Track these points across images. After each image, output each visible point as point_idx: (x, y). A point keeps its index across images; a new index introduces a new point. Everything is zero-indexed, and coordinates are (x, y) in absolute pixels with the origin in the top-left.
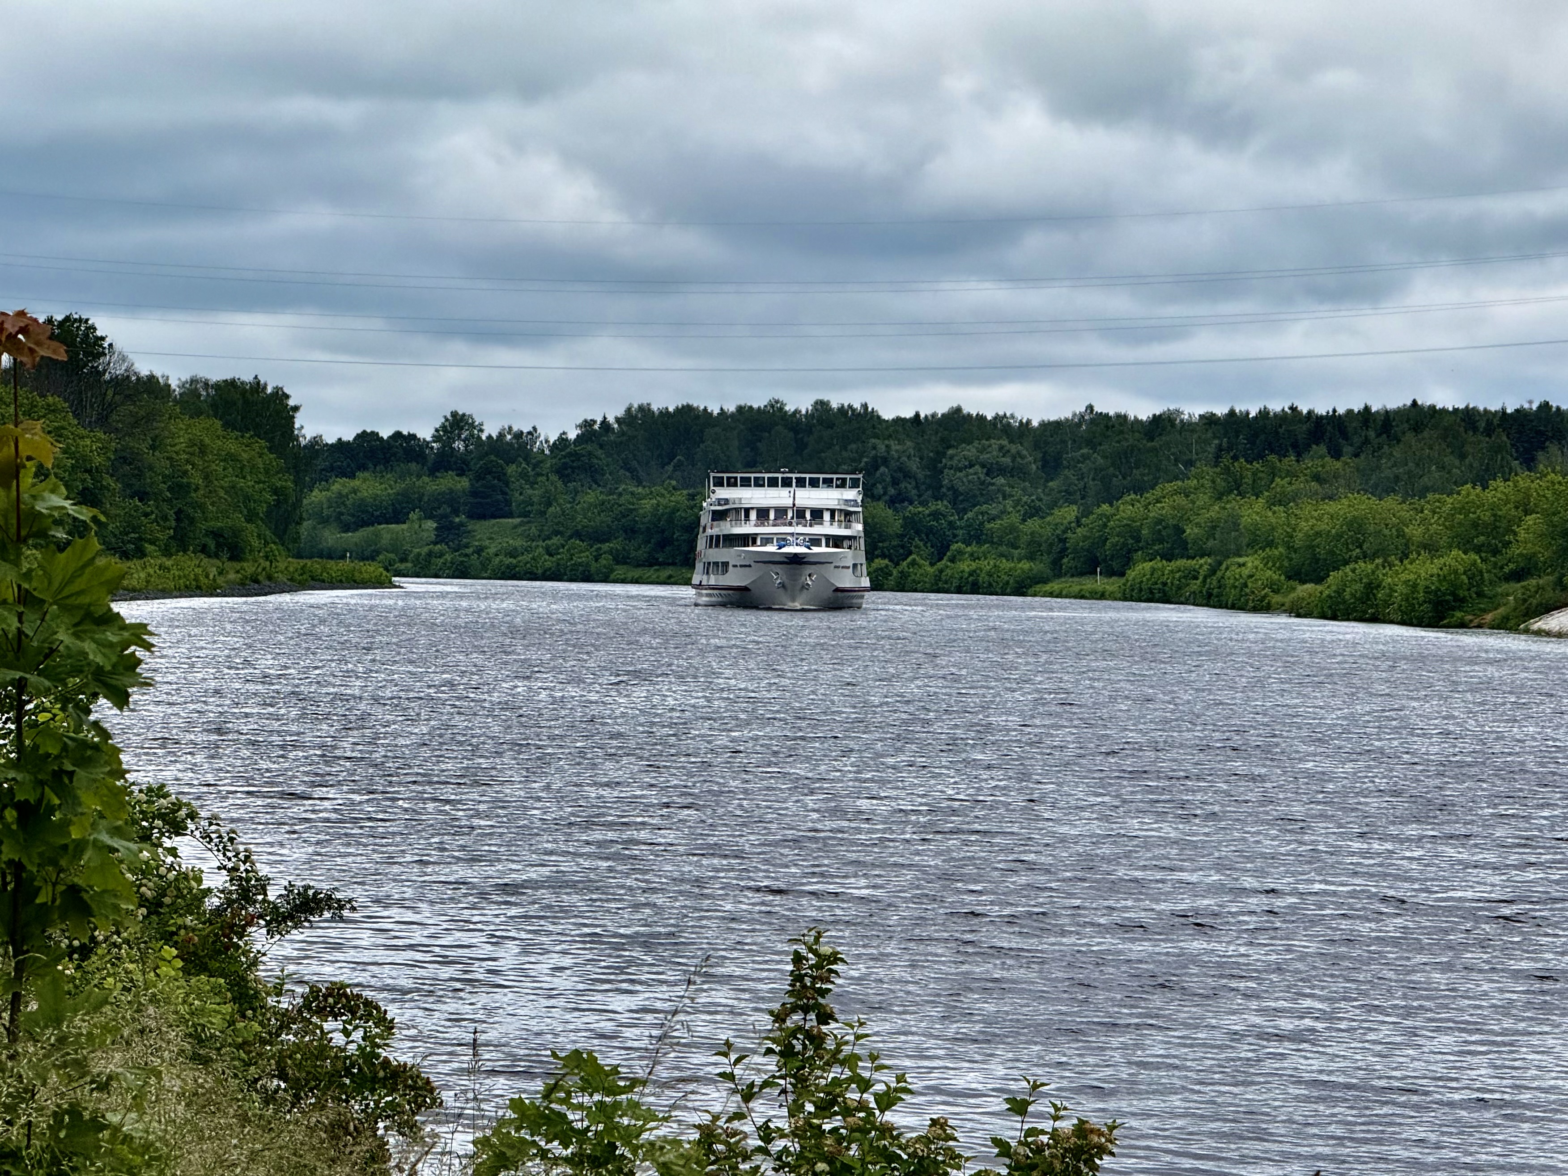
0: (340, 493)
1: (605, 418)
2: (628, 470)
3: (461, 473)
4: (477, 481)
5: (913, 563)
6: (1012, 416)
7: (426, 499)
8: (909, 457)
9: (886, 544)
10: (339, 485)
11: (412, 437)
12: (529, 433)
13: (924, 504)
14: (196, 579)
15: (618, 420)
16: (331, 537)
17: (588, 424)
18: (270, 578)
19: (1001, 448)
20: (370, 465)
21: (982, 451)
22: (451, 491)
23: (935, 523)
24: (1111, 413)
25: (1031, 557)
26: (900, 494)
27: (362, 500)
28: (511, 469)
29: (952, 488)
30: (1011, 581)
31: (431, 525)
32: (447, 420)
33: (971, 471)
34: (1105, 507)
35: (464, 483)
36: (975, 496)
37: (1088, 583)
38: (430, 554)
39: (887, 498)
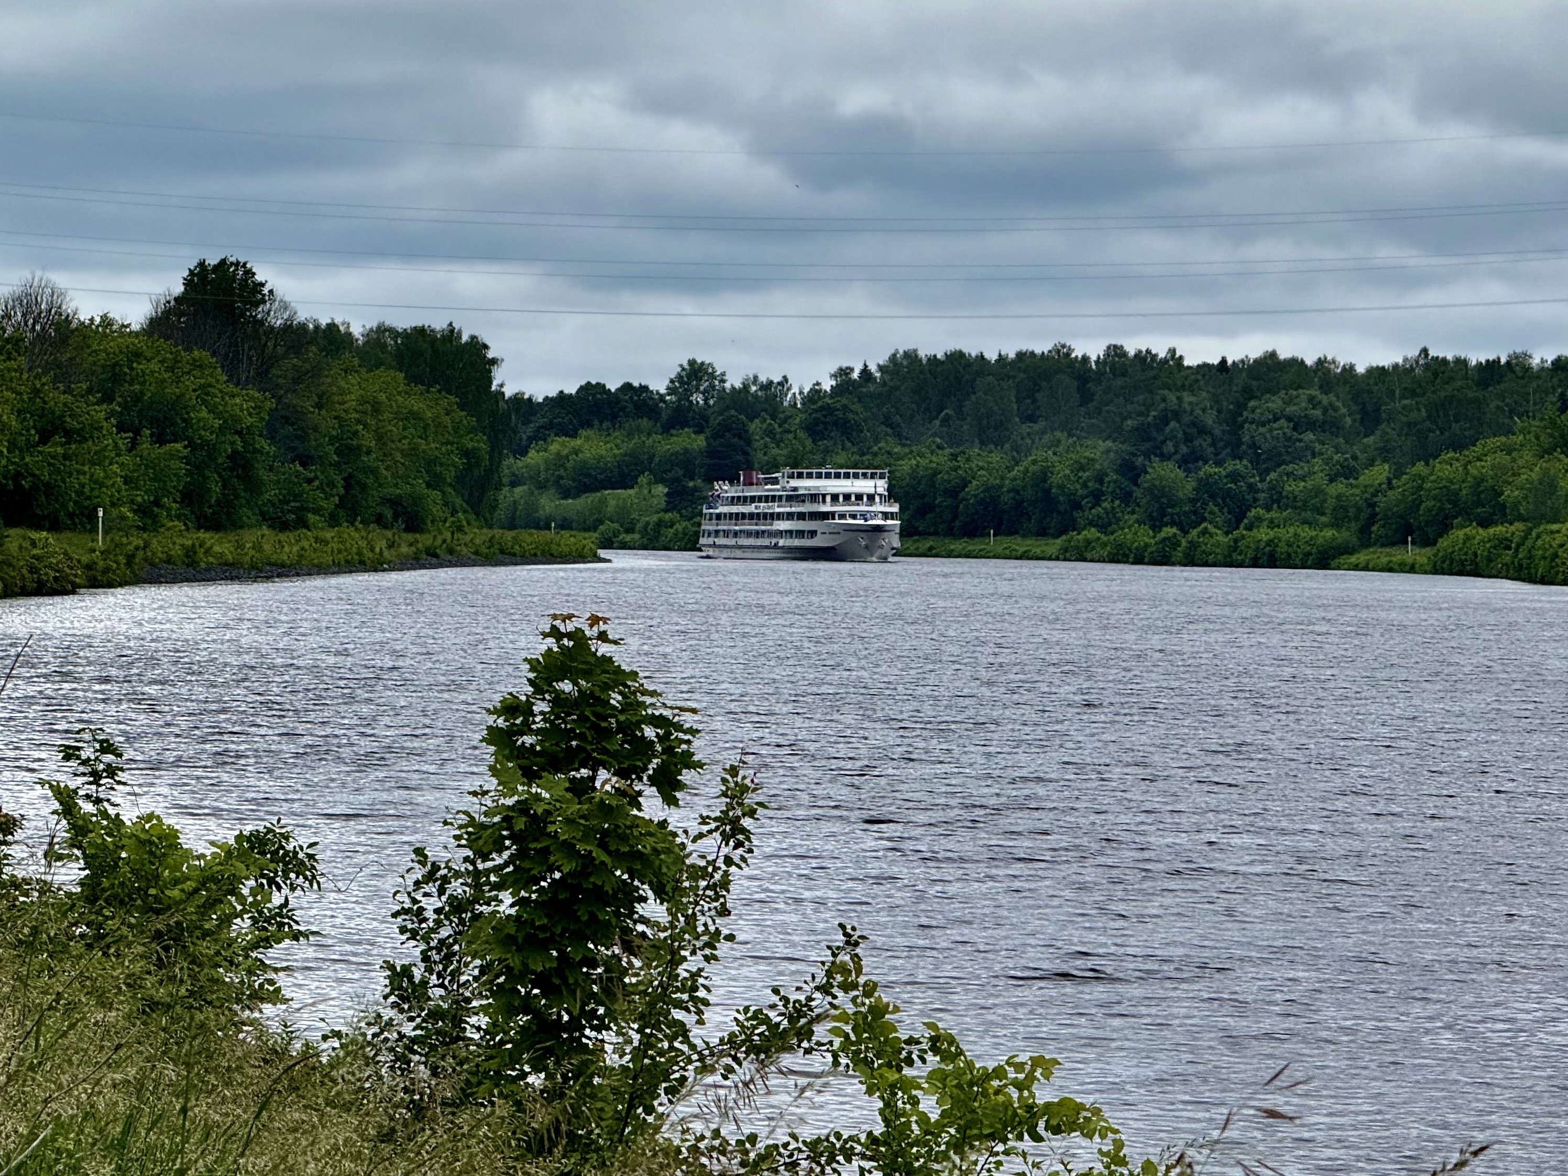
0: (558, 454)
1: (866, 366)
2: (891, 426)
3: (699, 432)
4: (715, 439)
5: (1205, 532)
6: (1334, 362)
7: (657, 459)
8: (1204, 410)
9: (1177, 509)
10: (558, 445)
11: (644, 388)
12: (779, 383)
13: (1218, 463)
14: (359, 553)
15: (881, 368)
16: (548, 504)
17: (844, 372)
18: (451, 551)
19: (1311, 399)
20: (596, 422)
21: (1289, 402)
22: (686, 451)
23: (1232, 486)
24: (1450, 357)
25: (1336, 524)
26: (1193, 452)
27: (585, 462)
28: (755, 426)
29: (1254, 446)
30: (1314, 551)
31: (661, 490)
32: (683, 369)
33: (1276, 425)
34: (1420, 467)
35: (700, 442)
36: (1280, 454)
37: (1398, 555)
38: (659, 524)
39: (1178, 456)
